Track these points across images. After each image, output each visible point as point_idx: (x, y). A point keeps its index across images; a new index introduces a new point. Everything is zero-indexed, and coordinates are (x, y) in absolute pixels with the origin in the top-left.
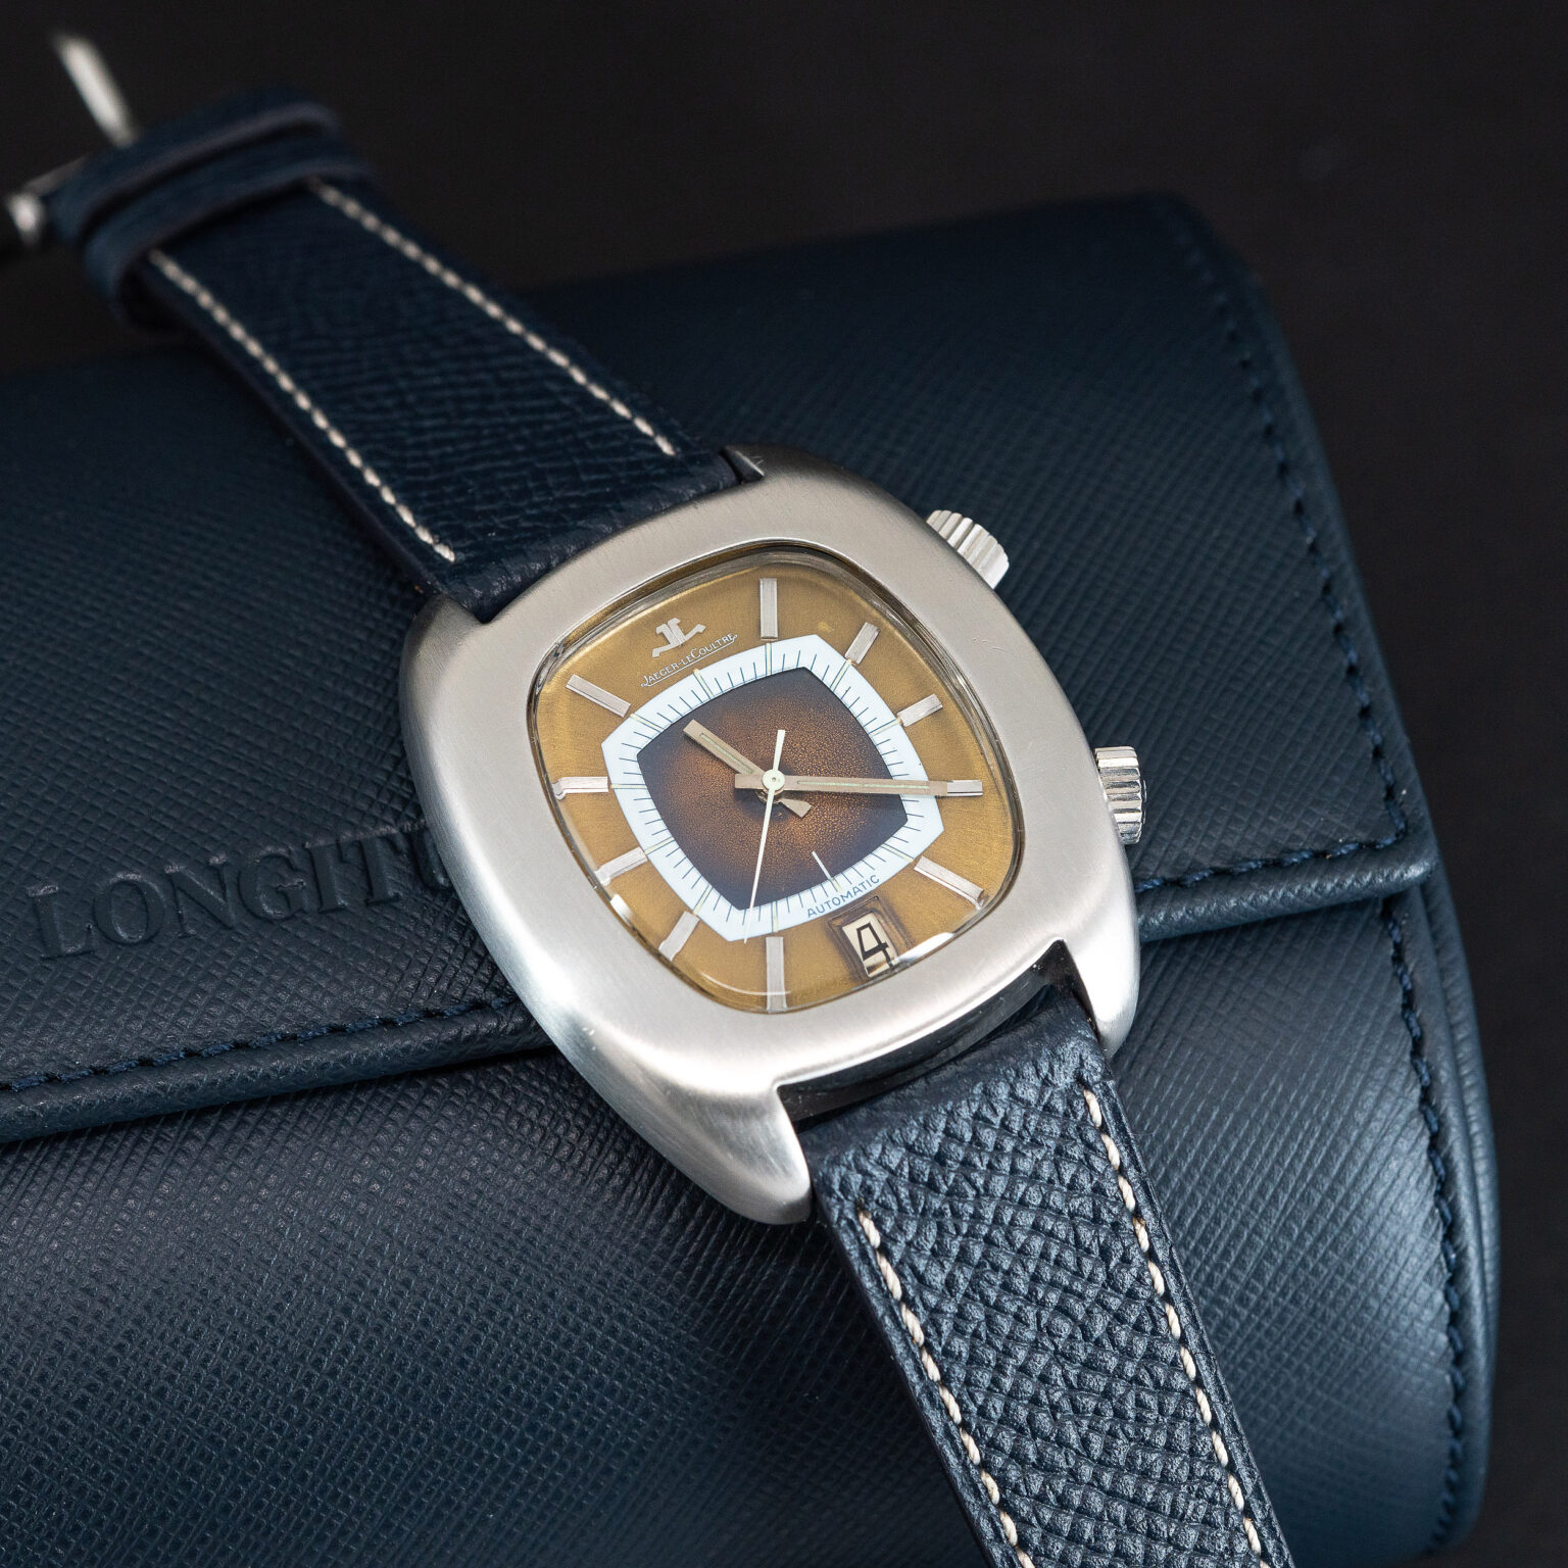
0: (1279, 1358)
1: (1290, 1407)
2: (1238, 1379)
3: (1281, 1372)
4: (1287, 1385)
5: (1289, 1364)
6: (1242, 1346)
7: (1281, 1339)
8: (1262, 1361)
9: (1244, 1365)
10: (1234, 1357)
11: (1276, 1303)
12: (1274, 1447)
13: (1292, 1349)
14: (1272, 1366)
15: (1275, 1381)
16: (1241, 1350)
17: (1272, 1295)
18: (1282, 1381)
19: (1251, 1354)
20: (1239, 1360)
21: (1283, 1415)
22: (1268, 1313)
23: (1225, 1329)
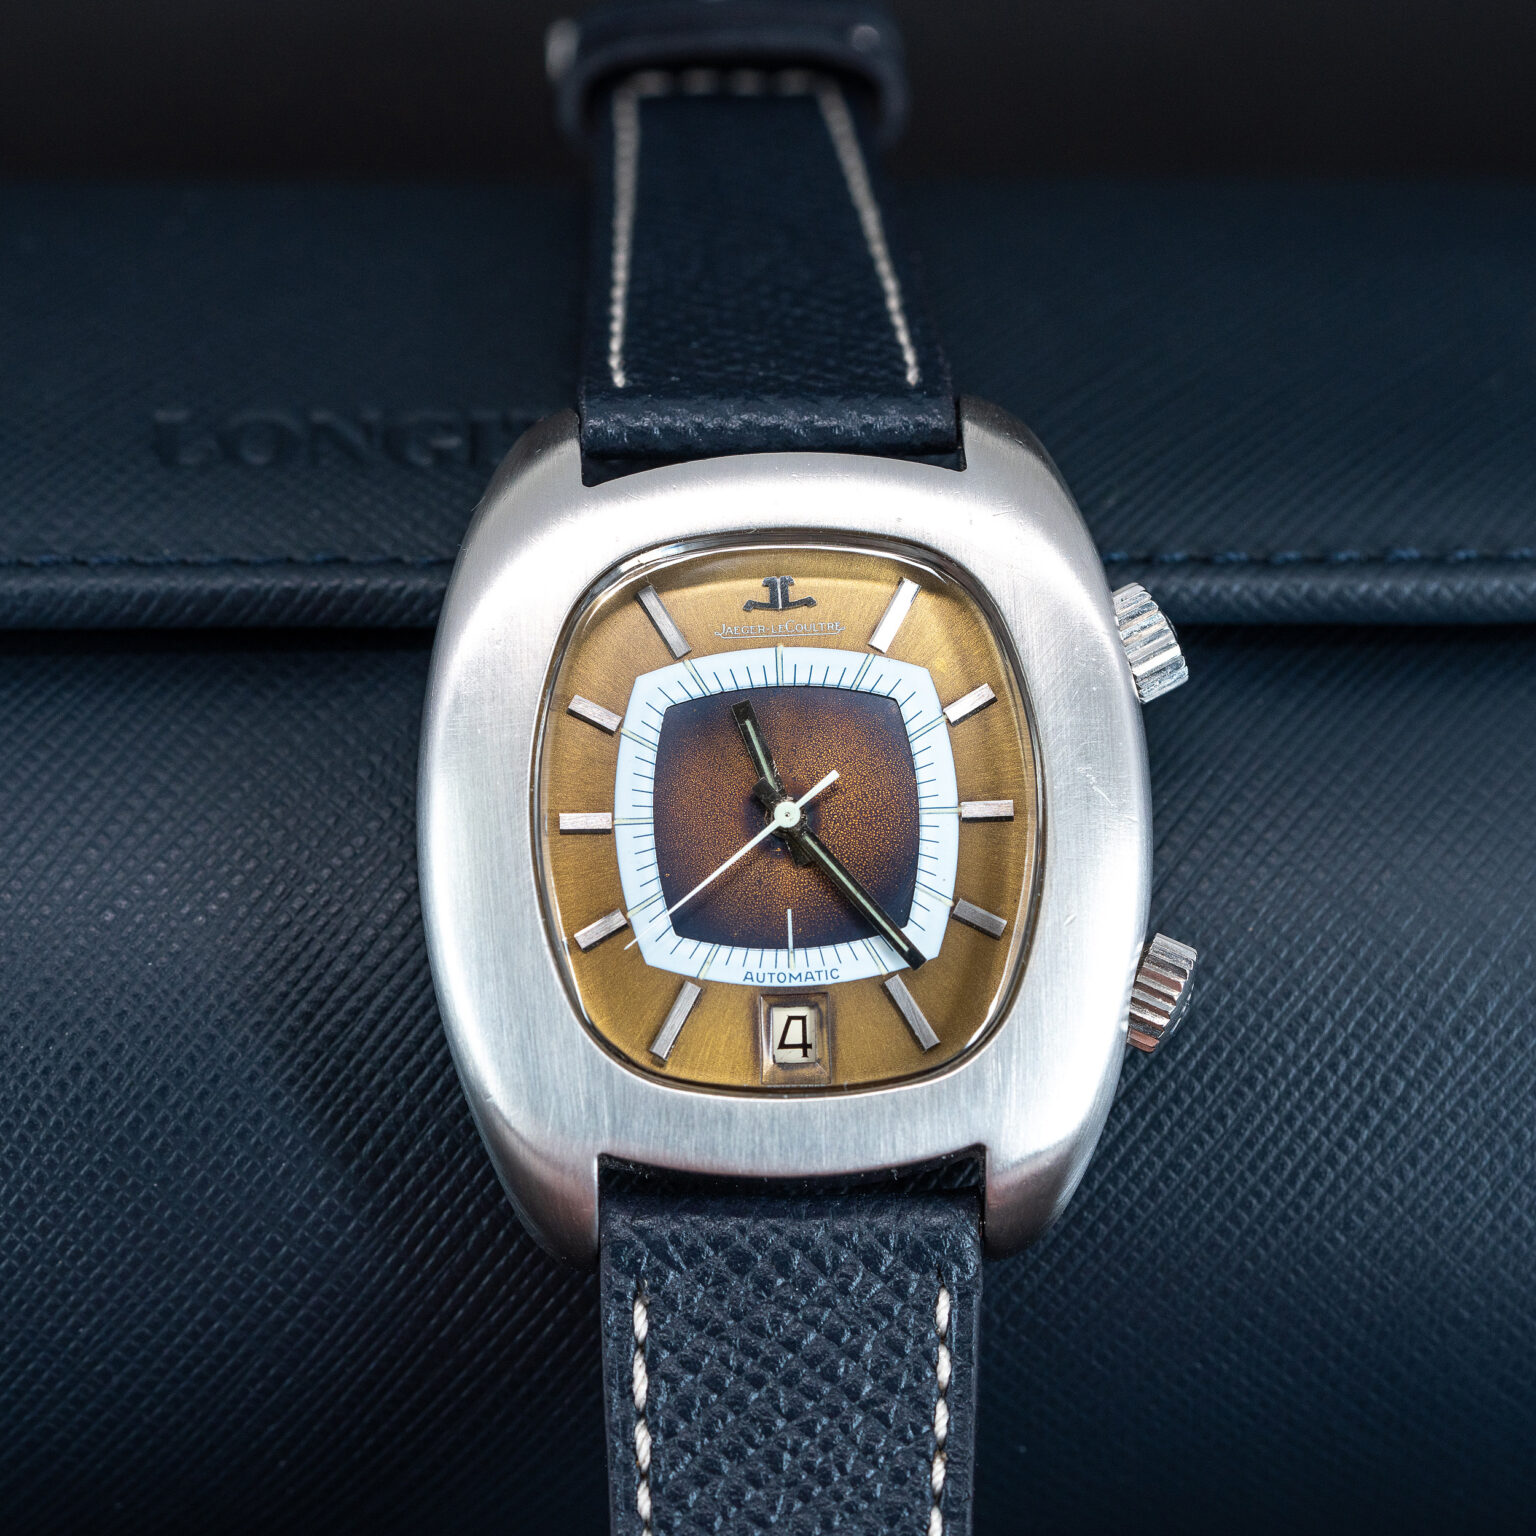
0: (1495, 1115)
1: (1503, 1186)
2: (1445, 1133)
3: (1496, 1133)
4: (1503, 1154)
5: (1506, 1125)
6: (1453, 1090)
7: (1499, 1088)
8: (1476, 1114)
9: (1453, 1116)
10: (1443, 1104)
11: (1498, 1042)
12: (1482, 1241)
13: (1512, 1105)
14: (1487, 1124)
15: (1489, 1145)
16: (1450, 1096)
17: (1494, 1033)
18: (1497, 1147)
19: (1463, 1103)
20: (1448, 1108)
21: (1495, 1194)
22: (1488, 1053)
23: (1435, 1064)
